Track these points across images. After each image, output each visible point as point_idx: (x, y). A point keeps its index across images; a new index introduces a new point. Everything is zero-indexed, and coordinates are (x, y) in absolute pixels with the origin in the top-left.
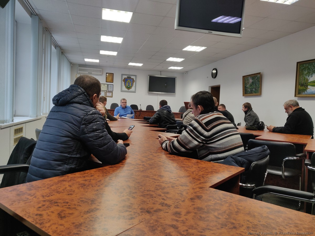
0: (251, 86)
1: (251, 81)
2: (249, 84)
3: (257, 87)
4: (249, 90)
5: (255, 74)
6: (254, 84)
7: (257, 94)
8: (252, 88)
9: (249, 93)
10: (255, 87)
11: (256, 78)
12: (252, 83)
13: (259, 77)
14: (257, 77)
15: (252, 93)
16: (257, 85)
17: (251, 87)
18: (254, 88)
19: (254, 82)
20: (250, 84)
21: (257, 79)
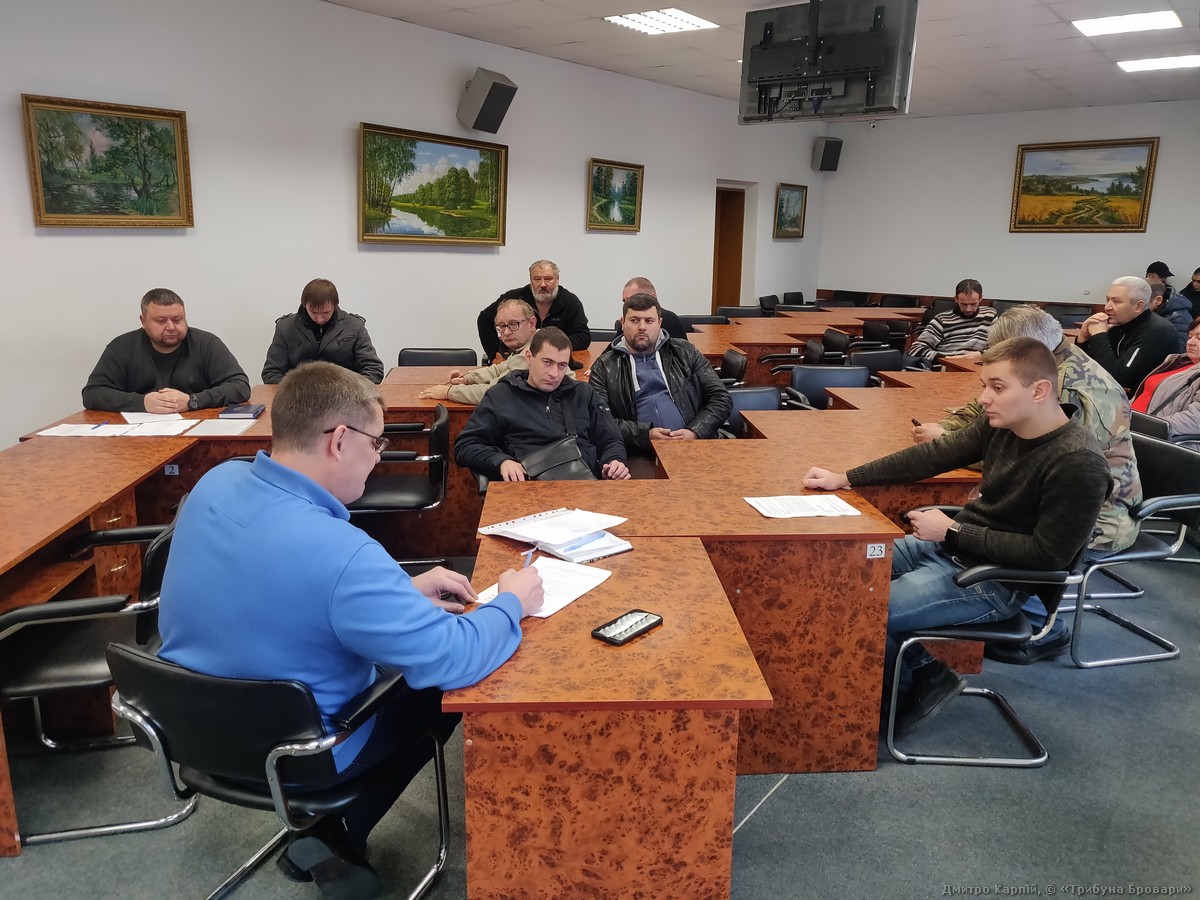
0: (108, 168)
1: (99, 140)
2: (86, 155)
3: (153, 182)
4: (92, 193)
5: (131, 110)
6: (126, 162)
7: (157, 218)
8: (116, 187)
9: (88, 211)
10: (138, 180)
11: (147, 133)
12: (114, 153)
13: (166, 131)
14: (151, 128)
15: (115, 211)
16: (152, 171)
17: (104, 177)
18: (133, 185)
19: (127, 154)
20: (94, 159)
21: (150, 141)
